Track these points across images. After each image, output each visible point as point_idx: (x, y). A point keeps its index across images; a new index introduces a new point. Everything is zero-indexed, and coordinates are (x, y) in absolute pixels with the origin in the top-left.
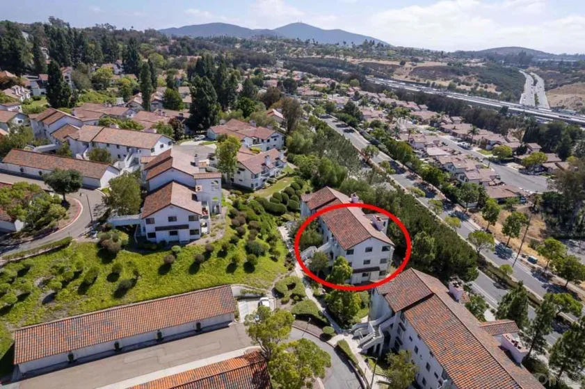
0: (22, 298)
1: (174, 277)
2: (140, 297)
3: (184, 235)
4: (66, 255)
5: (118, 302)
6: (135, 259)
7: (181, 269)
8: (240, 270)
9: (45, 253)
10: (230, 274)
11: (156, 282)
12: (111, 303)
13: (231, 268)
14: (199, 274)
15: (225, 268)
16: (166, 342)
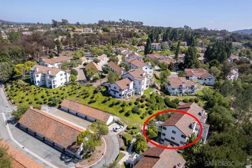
0: (74, 94)
1: (105, 105)
2: (93, 106)
3: (117, 95)
4: (89, 88)
5: (88, 105)
6: (100, 96)
7: (108, 104)
8: (124, 113)
9: (86, 86)
10: (119, 113)
11: (99, 104)
12: (87, 104)
13: (121, 112)
14: (111, 108)
15: (119, 110)
16: (88, 121)
